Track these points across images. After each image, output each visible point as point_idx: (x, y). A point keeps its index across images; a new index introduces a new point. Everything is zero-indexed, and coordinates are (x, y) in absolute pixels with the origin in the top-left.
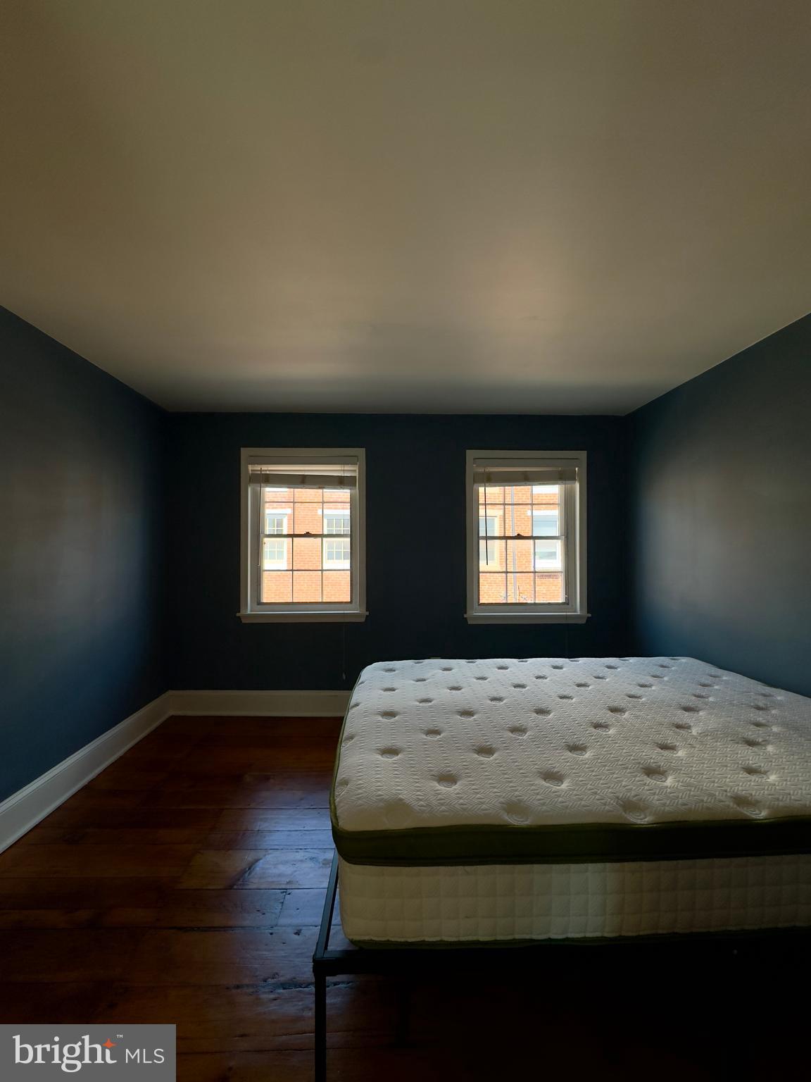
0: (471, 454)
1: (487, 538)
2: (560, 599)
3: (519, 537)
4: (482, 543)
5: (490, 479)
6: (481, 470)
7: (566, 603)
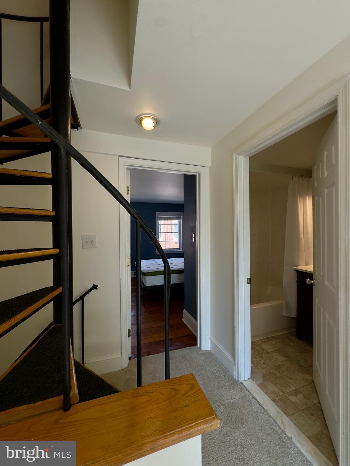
0: (157, 213)
1: (161, 233)
2: (178, 247)
3: (168, 233)
4: (159, 234)
5: (161, 219)
6: (159, 216)
7: (179, 248)
